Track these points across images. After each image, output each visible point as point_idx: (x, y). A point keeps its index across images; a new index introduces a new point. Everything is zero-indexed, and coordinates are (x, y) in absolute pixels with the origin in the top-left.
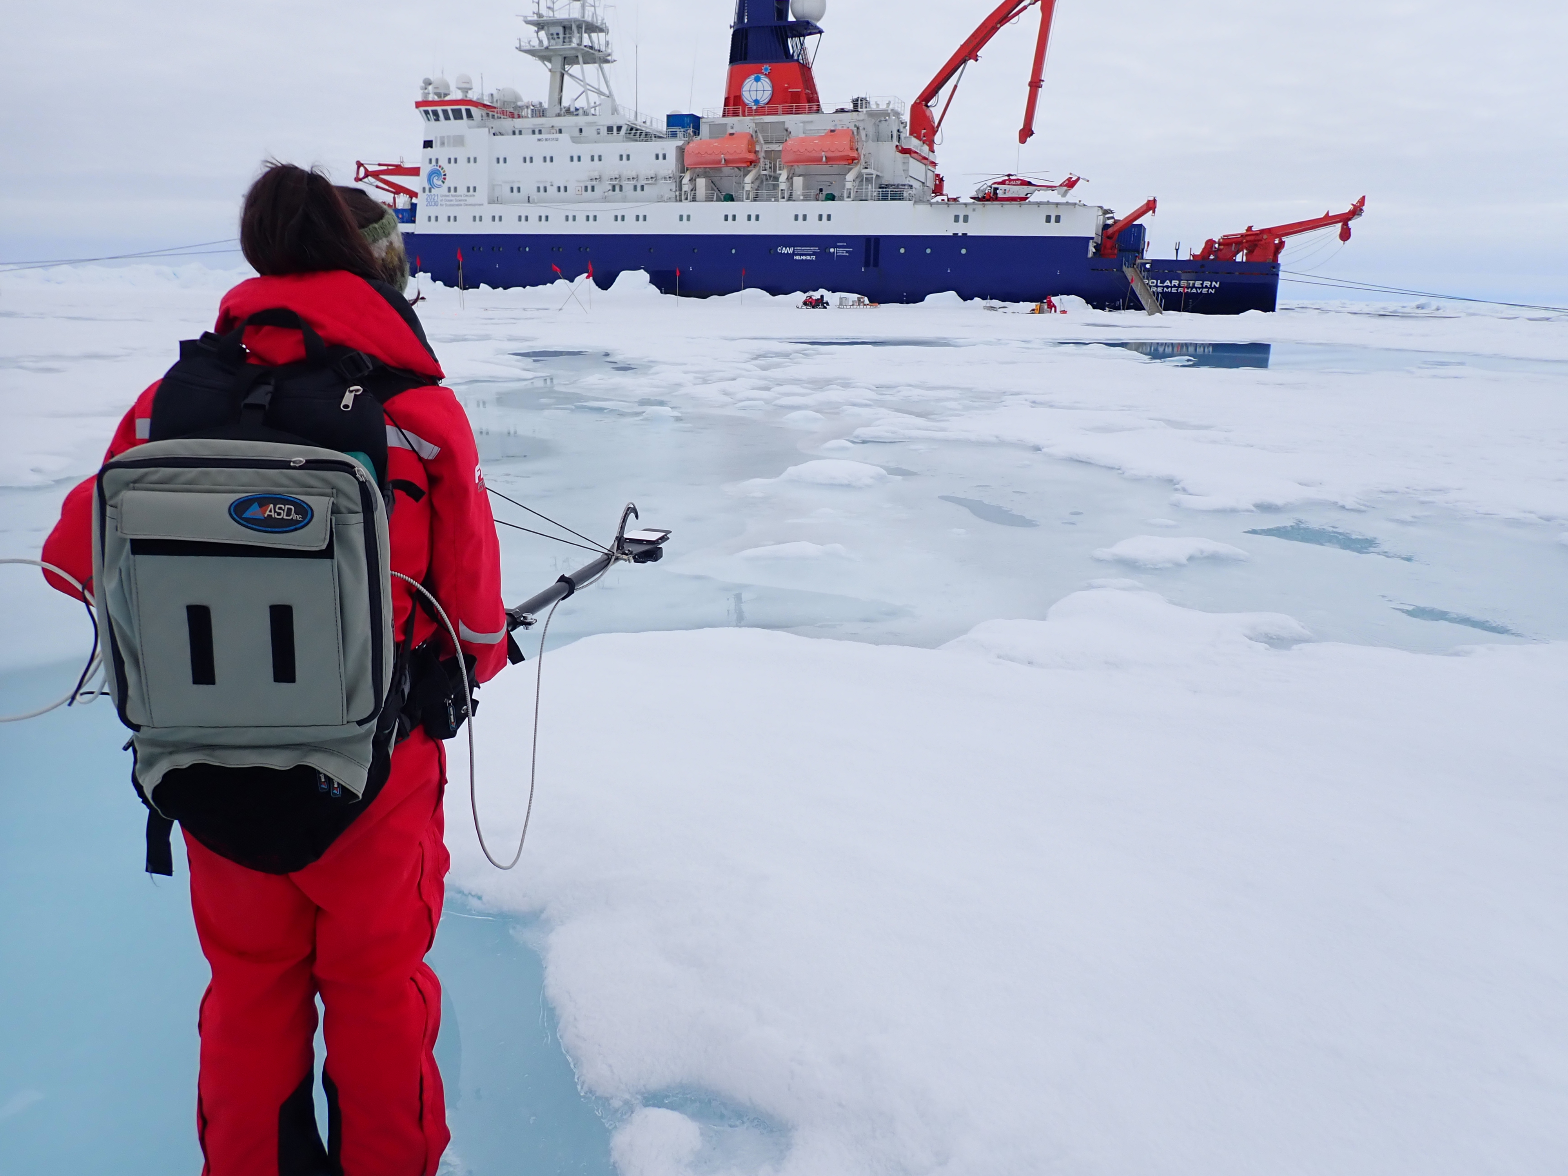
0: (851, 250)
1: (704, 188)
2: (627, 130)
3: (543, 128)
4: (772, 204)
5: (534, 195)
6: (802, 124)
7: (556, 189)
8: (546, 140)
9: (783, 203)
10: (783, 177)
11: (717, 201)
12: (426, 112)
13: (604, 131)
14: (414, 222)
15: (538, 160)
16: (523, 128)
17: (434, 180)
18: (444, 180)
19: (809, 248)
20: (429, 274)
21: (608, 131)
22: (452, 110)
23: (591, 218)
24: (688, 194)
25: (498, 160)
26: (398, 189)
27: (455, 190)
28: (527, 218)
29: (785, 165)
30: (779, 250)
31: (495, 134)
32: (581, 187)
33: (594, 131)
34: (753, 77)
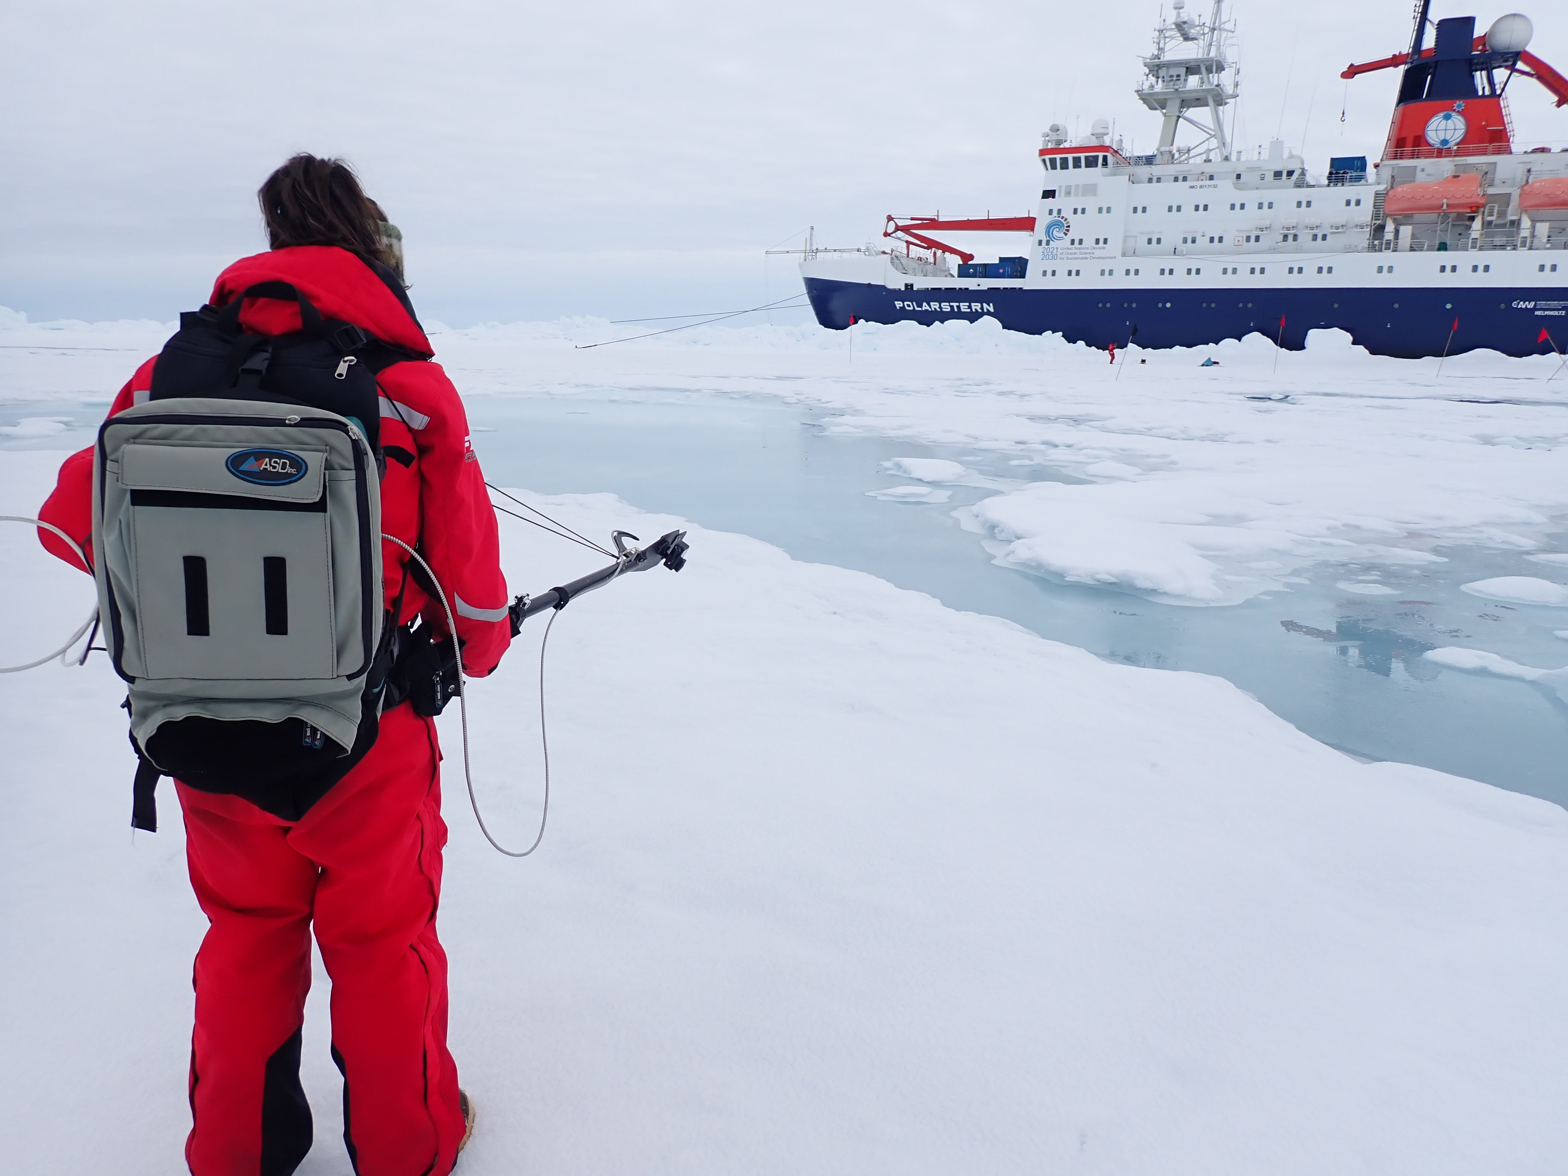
1: (1410, 238)
2: (1299, 175)
3: (1190, 175)
4: (1508, 253)
5: (1181, 247)
6: (1520, 165)
7: (1208, 240)
8: (1201, 187)
9: (1523, 252)
10: (1526, 223)
11: (1427, 250)
12: (1053, 162)
13: (1270, 176)
14: (1022, 275)
15: (1188, 209)
16: (1163, 175)
17: (1055, 233)
18: (1066, 232)
19: (1557, 302)
20: (1061, 333)
21: (1275, 176)
22: (1086, 158)
23: (1257, 271)
24: (1388, 243)
25: (1135, 210)
26: (931, 244)
27: (1081, 242)
28: (1171, 272)
29: (1524, 209)
30: (1514, 305)
31: (1134, 181)
32: (1242, 238)
33: (1256, 176)
34: (1442, 114)
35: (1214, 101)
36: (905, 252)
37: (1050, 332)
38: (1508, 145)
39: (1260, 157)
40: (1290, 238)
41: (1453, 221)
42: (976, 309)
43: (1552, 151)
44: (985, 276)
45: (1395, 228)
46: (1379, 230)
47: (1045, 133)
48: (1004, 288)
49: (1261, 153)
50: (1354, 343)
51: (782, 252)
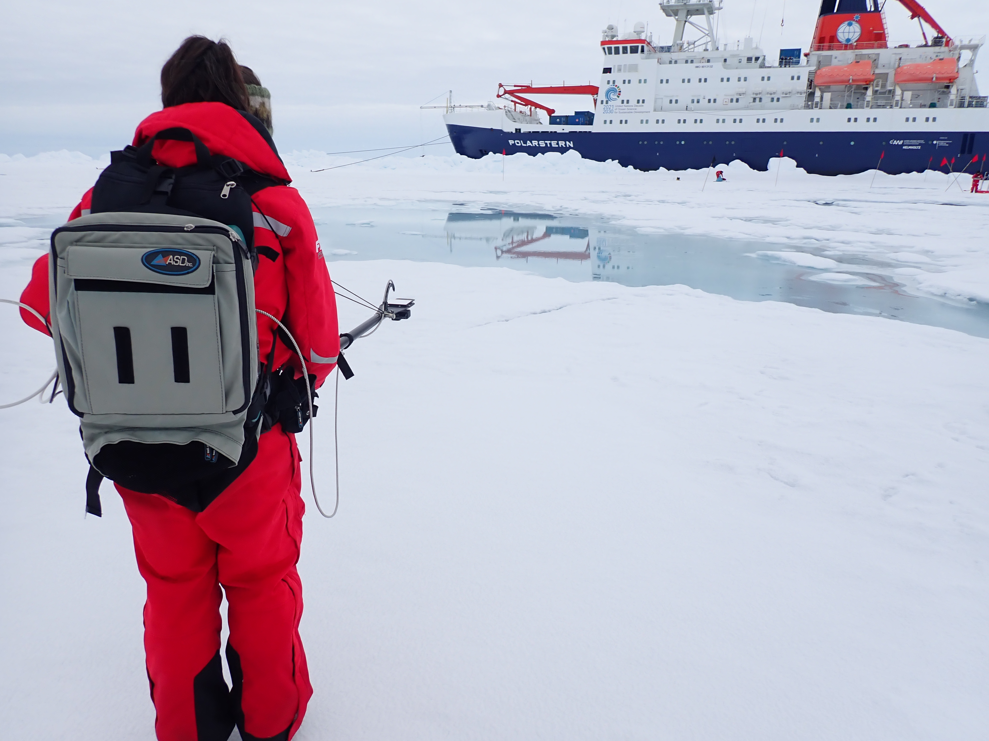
0: (951, 142)
1: (829, 100)
2: (762, 60)
3: (695, 59)
4: (888, 111)
5: (691, 106)
6: (894, 55)
7: (707, 101)
8: (703, 67)
9: (896, 110)
10: (898, 91)
11: (840, 108)
12: (610, 49)
13: (744, 60)
14: (591, 123)
15: (695, 81)
16: (678, 59)
17: (611, 96)
18: (618, 95)
19: (916, 141)
20: (617, 161)
21: (747, 60)
22: (631, 47)
23: (738, 121)
24: (817, 103)
25: (662, 81)
26: (527, 102)
27: (628, 102)
28: (685, 121)
29: (897, 83)
30: (891, 142)
31: (661, 63)
32: (728, 100)
33: (736, 60)
34: (846, 23)
35: (708, 11)
36: (513, 108)
37: (611, 160)
38: (886, 43)
39: (738, 48)
40: (758, 100)
41: (854, 90)
42: (562, 145)
43: (910, 47)
44: (567, 124)
45: (821, 95)
46: (811, 95)
47: (604, 31)
48: (579, 132)
49: (739, 45)
50: (797, 167)
51: (431, 108)
